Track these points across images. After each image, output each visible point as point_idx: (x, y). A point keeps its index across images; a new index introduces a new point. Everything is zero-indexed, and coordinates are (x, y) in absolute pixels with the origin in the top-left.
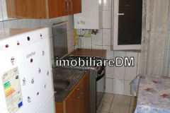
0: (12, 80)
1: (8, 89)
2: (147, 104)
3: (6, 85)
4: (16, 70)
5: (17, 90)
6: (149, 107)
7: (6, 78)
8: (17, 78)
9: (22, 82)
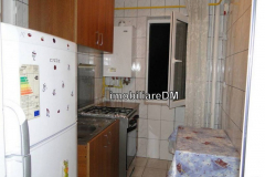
0: (31, 78)
1: (25, 86)
2: (188, 150)
3: (23, 80)
4: (36, 68)
5: (35, 93)
6: (190, 153)
7: (24, 71)
8: (37, 78)
9: (42, 87)
